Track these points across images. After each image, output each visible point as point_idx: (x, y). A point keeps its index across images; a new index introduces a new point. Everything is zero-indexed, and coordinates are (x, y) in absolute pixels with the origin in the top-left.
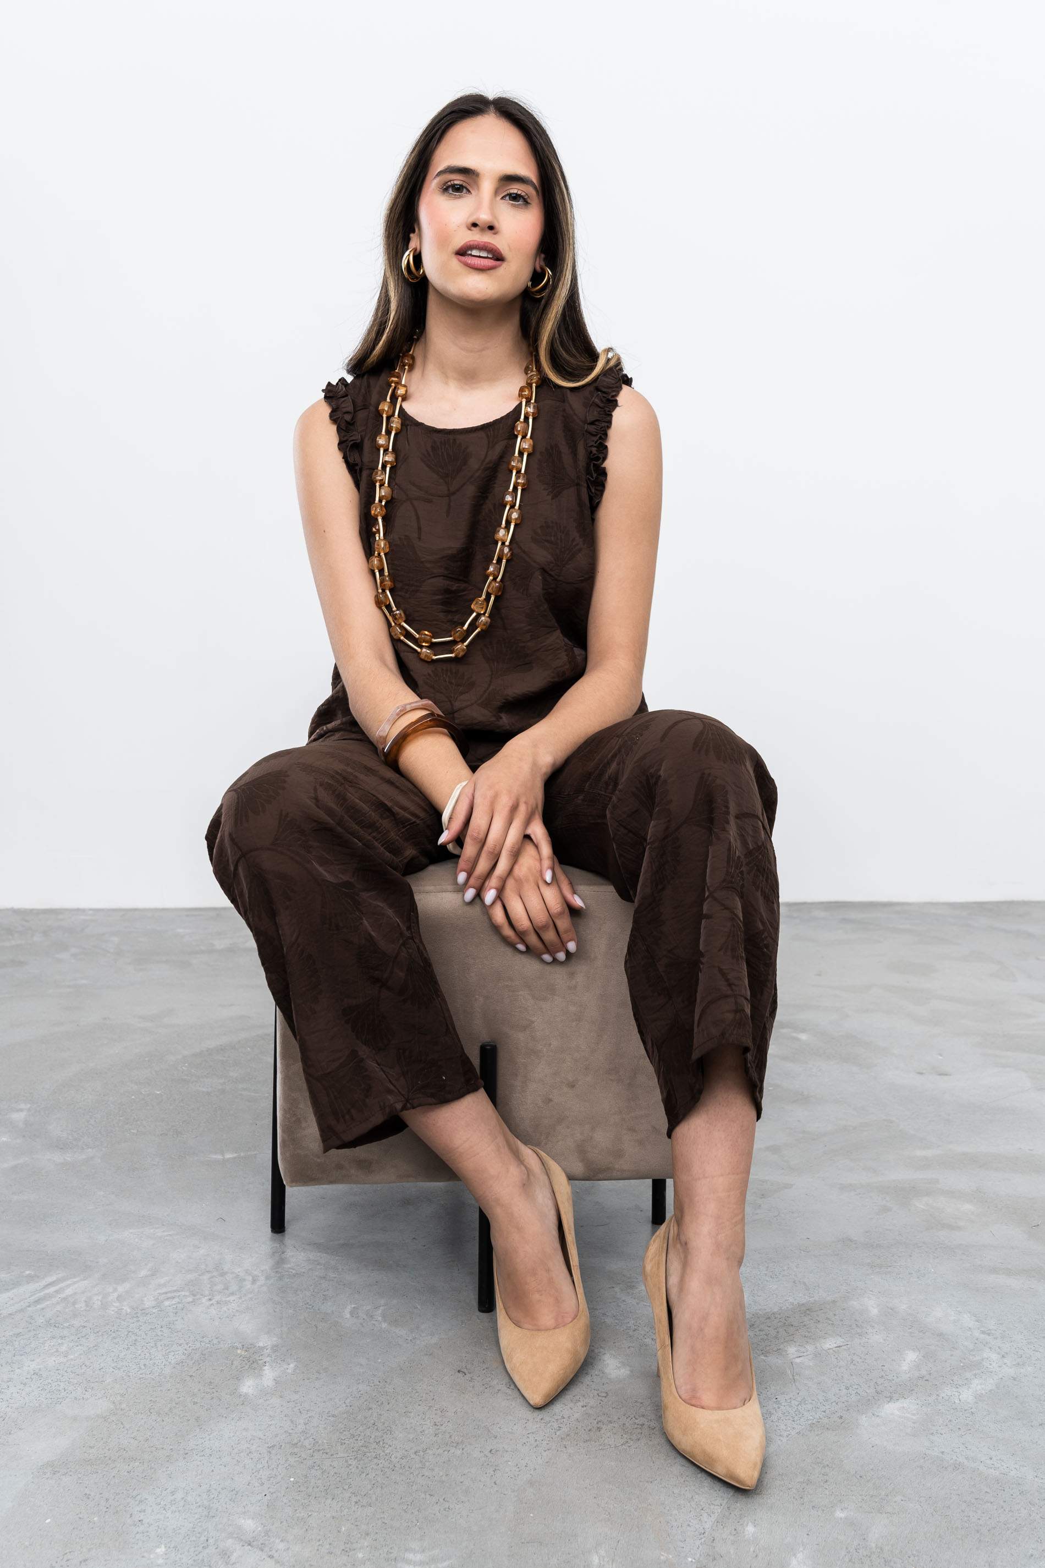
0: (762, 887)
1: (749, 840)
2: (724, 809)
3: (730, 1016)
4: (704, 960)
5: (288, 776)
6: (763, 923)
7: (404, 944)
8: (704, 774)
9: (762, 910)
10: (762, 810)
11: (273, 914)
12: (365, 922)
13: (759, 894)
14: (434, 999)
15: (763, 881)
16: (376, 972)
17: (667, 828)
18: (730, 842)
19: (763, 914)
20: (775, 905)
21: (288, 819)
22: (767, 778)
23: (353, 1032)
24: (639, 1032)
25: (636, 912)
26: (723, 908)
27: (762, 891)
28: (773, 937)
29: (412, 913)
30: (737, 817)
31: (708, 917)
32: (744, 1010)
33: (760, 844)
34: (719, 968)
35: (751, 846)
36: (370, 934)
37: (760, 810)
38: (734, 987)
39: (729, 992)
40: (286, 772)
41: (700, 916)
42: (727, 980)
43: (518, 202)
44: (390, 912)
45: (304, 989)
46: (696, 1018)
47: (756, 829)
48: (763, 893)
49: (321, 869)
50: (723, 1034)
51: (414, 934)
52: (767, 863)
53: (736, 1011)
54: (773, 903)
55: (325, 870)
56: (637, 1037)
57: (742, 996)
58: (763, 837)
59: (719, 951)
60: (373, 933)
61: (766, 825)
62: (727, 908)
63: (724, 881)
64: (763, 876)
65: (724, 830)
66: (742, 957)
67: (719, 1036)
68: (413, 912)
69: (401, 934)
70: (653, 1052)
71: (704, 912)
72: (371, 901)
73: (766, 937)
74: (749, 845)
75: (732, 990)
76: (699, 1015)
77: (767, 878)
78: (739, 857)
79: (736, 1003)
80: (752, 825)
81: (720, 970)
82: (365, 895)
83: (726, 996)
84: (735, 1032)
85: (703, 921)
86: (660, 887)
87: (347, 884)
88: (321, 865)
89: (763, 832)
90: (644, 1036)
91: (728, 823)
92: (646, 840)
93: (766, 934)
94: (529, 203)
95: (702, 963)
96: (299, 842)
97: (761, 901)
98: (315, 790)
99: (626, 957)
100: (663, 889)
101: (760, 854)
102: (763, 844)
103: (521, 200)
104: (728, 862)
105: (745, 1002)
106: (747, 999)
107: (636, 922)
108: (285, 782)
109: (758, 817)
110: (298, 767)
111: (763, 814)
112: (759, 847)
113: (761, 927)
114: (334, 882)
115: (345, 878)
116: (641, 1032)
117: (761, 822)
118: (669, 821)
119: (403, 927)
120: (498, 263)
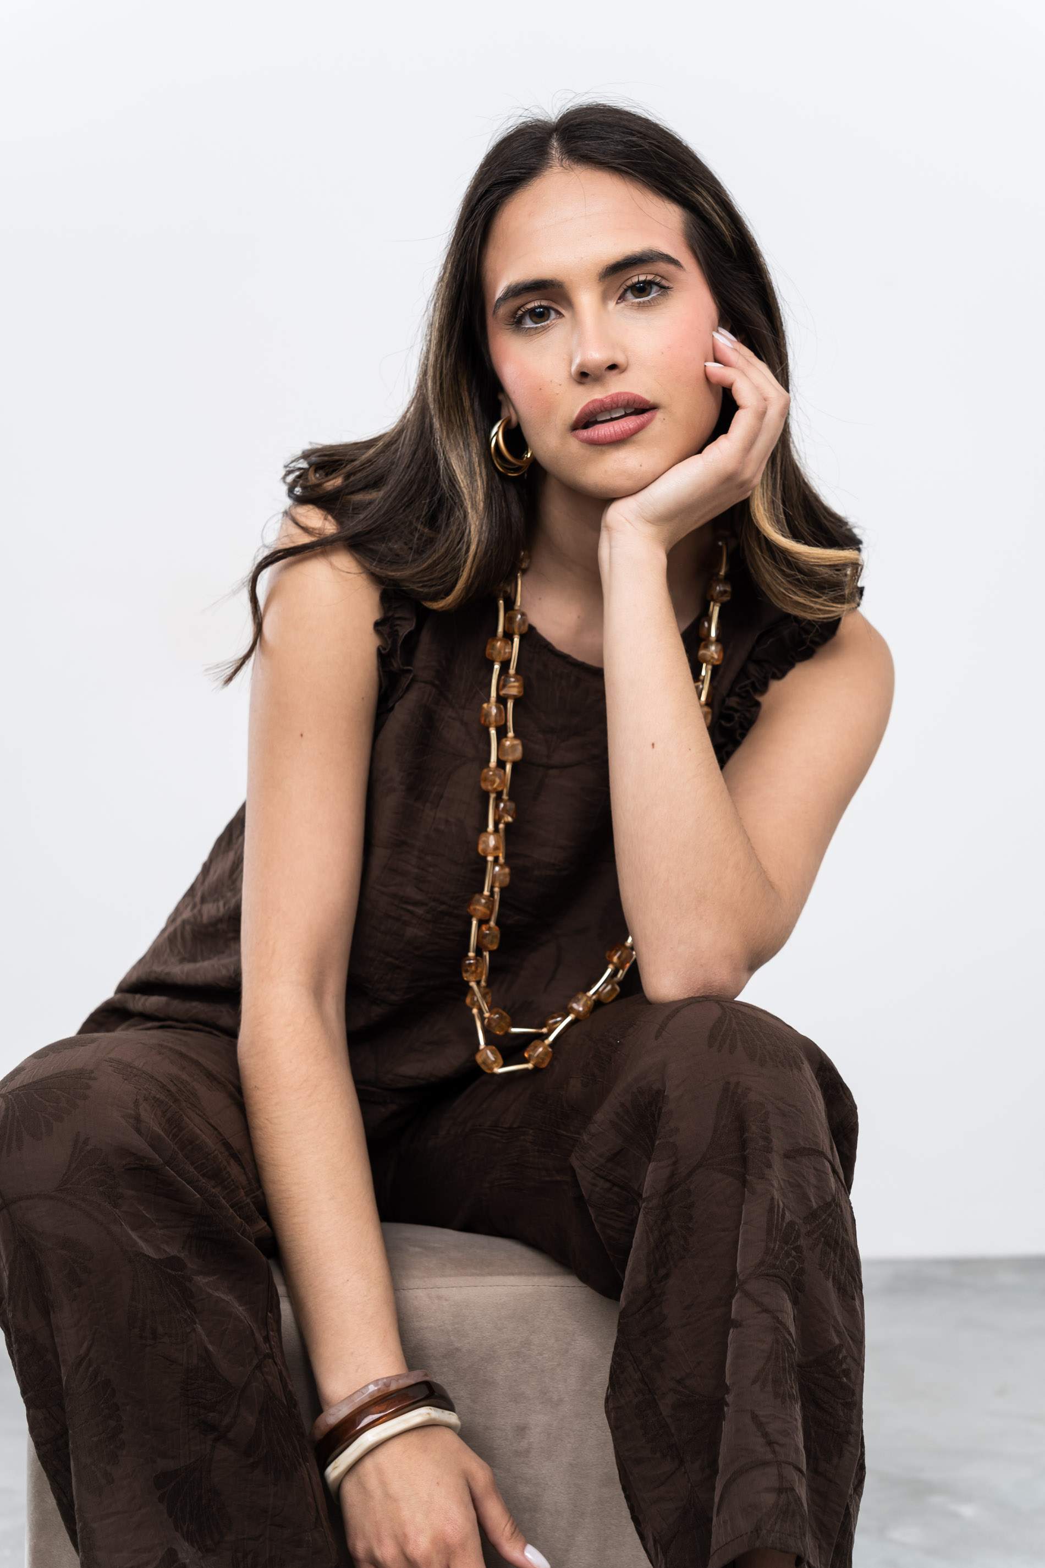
0: (834, 1273)
1: (811, 1193)
2: (761, 1143)
3: (769, 1499)
4: (729, 1398)
5: (95, 1079)
6: (839, 1333)
7: (259, 1367)
8: (728, 1083)
9: (836, 1312)
10: (831, 1142)
11: (46, 1309)
12: (199, 1327)
13: (830, 1284)
14: (300, 1465)
15: (835, 1262)
16: (211, 1414)
17: (672, 1175)
18: (773, 1199)
19: (839, 1318)
20: (857, 1303)
21: (88, 1147)
22: (843, 1088)
23: (171, 1517)
24: (632, 1518)
25: (623, 1315)
26: (759, 1309)
27: (834, 1278)
28: (856, 1356)
29: (269, 1314)
30: (787, 1156)
31: (737, 1324)
32: (793, 1489)
33: (829, 1199)
34: (753, 1413)
35: (814, 1204)
36: (206, 1350)
37: (827, 1142)
38: (777, 1448)
39: (770, 1456)
40: (92, 1072)
41: (728, 1323)
42: (765, 1435)
43: (649, 295)
44: (240, 1310)
45: (95, 1439)
46: (717, 1499)
47: (820, 1174)
48: (836, 1281)
49: (134, 1235)
50: (757, 1530)
51: (274, 1350)
52: (841, 1230)
53: (780, 1491)
54: (853, 1299)
55: (140, 1237)
56: (631, 1528)
57: (789, 1464)
58: (834, 1189)
59: (754, 1382)
60: (210, 1347)
61: (838, 1167)
62: (766, 1311)
63: (762, 1263)
64: (835, 1254)
65: (762, 1177)
66: (791, 1397)
67: (752, 1532)
68: (270, 1312)
69: (256, 1348)
70: (657, 1555)
71: (732, 1317)
72: (210, 1291)
73: (845, 1358)
74: (811, 1201)
75: (774, 1452)
76: (719, 1494)
77: (842, 1256)
78: (792, 1224)
79: (781, 1477)
80: (815, 1169)
81: (755, 1417)
82: (201, 1280)
83: (765, 1464)
84: (777, 1527)
85: (731, 1331)
86: (662, 1272)
87: (173, 1262)
88: (133, 1230)
89: (832, 1180)
90: (640, 1526)
91: (769, 1166)
92: (641, 1195)
93: (844, 1352)
94: (668, 288)
95: (727, 1405)
96: (101, 1189)
97: (833, 1296)
98: (136, 1103)
99: (607, 1391)
100: (667, 1276)
101: (830, 1215)
102: (834, 1200)
103: (655, 288)
104: (769, 1232)
105: (795, 1476)
106: (801, 1471)
107: (622, 1330)
108: (89, 1087)
109: (822, 1154)
110: (111, 1066)
111: (832, 1149)
112: (828, 1205)
113: (837, 1341)
114: (156, 1257)
115: (172, 1250)
116: (635, 1519)
117: (829, 1161)
118: (675, 1163)
119: (259, 1337)
120: (646, 416)
